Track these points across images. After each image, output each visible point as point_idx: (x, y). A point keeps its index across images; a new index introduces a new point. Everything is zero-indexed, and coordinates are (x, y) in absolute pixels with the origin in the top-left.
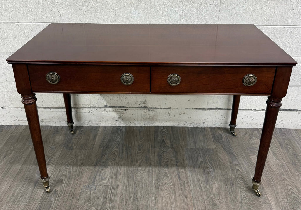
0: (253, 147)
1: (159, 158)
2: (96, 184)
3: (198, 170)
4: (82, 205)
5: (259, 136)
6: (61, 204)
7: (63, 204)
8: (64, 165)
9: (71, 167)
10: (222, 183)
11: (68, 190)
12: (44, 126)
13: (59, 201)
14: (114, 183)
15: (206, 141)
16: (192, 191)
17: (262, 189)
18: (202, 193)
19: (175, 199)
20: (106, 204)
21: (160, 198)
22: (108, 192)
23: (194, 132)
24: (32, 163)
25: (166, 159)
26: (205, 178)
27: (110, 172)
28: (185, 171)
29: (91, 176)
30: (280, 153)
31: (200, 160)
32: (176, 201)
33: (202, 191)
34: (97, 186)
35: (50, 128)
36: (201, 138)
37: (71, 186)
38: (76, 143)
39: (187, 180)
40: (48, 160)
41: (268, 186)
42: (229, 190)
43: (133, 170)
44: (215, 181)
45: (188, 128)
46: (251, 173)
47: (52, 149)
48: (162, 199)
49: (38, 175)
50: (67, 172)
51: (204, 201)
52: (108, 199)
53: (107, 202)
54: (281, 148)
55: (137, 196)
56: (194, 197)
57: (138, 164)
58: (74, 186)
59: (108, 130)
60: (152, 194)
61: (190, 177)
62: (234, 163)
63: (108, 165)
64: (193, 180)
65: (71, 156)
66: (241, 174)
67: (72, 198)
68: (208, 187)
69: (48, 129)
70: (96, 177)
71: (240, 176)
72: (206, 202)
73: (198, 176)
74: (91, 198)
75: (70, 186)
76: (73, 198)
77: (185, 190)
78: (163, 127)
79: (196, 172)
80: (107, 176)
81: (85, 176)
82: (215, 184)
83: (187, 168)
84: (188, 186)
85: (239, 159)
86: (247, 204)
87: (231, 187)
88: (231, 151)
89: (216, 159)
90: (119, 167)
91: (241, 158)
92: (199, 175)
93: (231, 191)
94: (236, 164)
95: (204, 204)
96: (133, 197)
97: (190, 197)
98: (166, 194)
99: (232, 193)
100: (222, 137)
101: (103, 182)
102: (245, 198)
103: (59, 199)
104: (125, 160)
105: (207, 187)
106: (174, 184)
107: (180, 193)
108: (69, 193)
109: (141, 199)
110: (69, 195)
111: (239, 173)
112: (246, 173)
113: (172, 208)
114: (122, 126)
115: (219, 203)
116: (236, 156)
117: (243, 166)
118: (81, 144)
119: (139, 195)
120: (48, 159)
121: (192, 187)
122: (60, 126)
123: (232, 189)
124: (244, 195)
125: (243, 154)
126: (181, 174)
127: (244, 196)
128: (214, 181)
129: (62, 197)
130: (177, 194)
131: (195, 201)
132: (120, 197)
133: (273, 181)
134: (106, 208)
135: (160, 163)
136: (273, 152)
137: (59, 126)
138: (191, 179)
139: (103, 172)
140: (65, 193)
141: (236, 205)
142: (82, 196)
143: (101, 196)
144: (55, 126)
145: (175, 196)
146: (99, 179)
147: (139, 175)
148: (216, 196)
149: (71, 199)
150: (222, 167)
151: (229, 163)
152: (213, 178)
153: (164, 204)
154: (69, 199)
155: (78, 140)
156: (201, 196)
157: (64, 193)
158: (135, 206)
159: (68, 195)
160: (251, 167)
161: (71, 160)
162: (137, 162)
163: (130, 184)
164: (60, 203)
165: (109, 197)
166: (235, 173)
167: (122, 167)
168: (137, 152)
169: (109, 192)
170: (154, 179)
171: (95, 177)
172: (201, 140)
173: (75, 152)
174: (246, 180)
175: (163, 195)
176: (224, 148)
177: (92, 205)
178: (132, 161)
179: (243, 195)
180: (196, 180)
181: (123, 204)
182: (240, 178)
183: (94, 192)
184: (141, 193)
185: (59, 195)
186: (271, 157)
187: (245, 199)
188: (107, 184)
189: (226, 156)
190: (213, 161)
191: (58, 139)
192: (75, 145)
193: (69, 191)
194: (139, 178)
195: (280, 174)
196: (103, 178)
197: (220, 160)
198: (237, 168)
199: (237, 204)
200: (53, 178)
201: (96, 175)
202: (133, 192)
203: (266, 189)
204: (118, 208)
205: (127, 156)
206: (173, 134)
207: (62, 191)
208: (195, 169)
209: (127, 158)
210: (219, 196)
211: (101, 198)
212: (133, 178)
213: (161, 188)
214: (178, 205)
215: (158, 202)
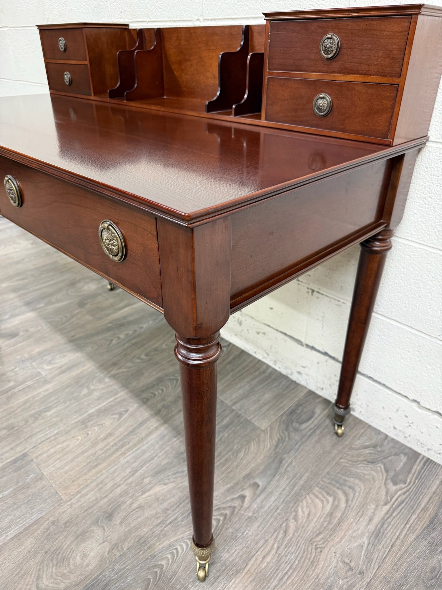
0: (346, 481)
1: (155, 383)
2: (33, 364)
3: (177, 441)
5: (398, 469)
8: (46, 319)
9: (48, 327)
10: (180, 494)
14: (49, 377)
15: (267, 407)
16: (116, 467)
17: (231, 572)
18: (122, 482)
19: (76, 457)
21: (62, 439)
22: (28, 382)
23: (269, 380)
25: (160, 391)
26: (167, 464)
27: (70, 360)
28: (157, 429)
30: (399, 542)
33: (129, 478)
36: (268, 396)
39: (135, 445)
40: (42, 306)
41: (254, 579)
42: (170, 516)
43: (96, 377)
44: (174, 482)
45: (268, 367)
46: (258, 524)
47: (65, 295)
48: (64, 441)
50: (36, 329)
51: (106, 496)
53: (8, 393)
54: (417, 532)
55: (45, 412)
56: (104, 476)
57: (113, 372)
60: (65, 424)
61: (147, 443)
62: (257, 480)
63: (81, 351)
64: (144, 452)
65: (67, 315)
66: (236, 510)
68: (147, 481)
71: (228, 512)
72: (106, 500)
73: (161, 452)
74: (5, 375)
77: (110, 455)
78: (230, 343)
79: (170, 443)
80: (60, 362)
82: (164, 487)
83: (166, 425)
84: (123, 454)
85: (278, 480)
86: (156, 570)
87: (182, 514)
88: (285, 456)
89: (235, 447)
90: (90, 360)
91: (284, 482)
92: (163, 452)
93: (169, 521)
94: (256, 485)
95: (97, 501)
96: (40, 409)
97: (97, 473)
98: (78, 440)
99: (167, 526)
100: (308, 420)
101: (45, 366)
102: (169, 556)
104: (110, 356)
105: (145, 480)
106: (110, 435)
107: (95, 453)
109: (42, 421)
111: (237, 503)
112: (250, 514)
113: (52, 466)
115: (119, 521)
116: (282, 470)
117: (265, 498)
118: (99, 306)
119: (49, 414)
121: (123, 460)
123: (176, 519)
124: (180, 550)
125: (303, 478)
126: (142, 428)
127: (175, 551)
128: (172, 480)
130: (92, 451)
131: (93, 485)
132: (29, 398)
133: (282, 579)
136: (382, 526)
138: (144, 448)
139: (65, 354)
141: (138, 551)
143: (15, 381)
145: (84, 452)
146: (46, 360)
147: (92, 387)
148: (135, 505)
150: (224, 469)
151: (244, 473)
152: (180, 474)
153: (52, 451)
155: (103, 300)
156: (115, 484)
158: (22, 423)
160: (279, 514)
161: (61, 318)
162: (119, 369)
165: (20, 389)
166: (228, 499)
167: (93, 363)
168: (140, 356)
170: (97, 408)
171: (48, 354)
172: (259, 401)
173: (79, 312)
174: (227, 529)
175: (74, 437)
176: (281, 440)
178: (114, 364)
179: (176, 549)
180: (148, 454)
181: (16, 410)
182: (221, 514)
183: (16, 371)
184: (55, 413)
186: (360, 532)
187: (167, 557)
188: (43, 372)
189: (262, 457)
190: (226, 447)
194: (85, 392)
195: (322, 581)
196: (52, 362)
197: (241, 455)
198: (248, 493)
199: (141, 553)
201: (53, 352)
202: (49, 405)
203: (238, 580)
205: (120, 353)
206: (230, 363)
208: (175, 437)
209: (115, 356)
210: (137, 510)
211: (11, 384)
212: (80, 386)
213: (86, 427)
214: (66, 468)
215: (50, 442)
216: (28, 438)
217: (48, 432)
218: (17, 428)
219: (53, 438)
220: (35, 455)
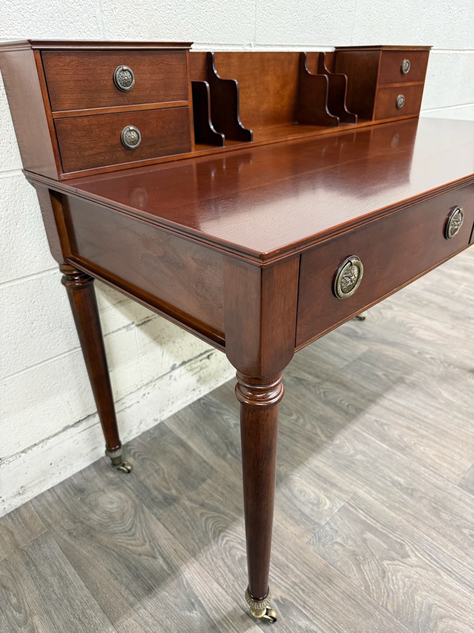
1: (333, 406)
2: (323, 523)
3: (398, 388)
4: (365, 578)
6: (332, 615)
7: (334, 611)
8: (209, 541)
9: (230, 532)
10: (445, 385)
11: (296, 576)
12: (31, 501)
13: (318, 615)
14: (344, 496)
15: (345, 346)
19: (444, 446)
20: (391, 538)
21: (429, 461)
22: (360, 518)
24: (131, 599)
25: (343, 402)
26: (423, 393)
27: (309, 483)
28: (390, 400)
29: (292, 518)
31: (380, 373)
32: (448, 448)
34: (328, 523)
35: (53, 496)
37: (291, 566)
38: (164, 484)
39: (413, 411)
40: (161, 560)
43: (333, 452)
47: (130, 533)
48: (431, 459)
49: (190, 611)
50: (237, 548)
52: (378, 526)
53: (387, 533)
55: (401, 485)
58: (296, 560)
59: (187, 418)
62: (416, 353)
63: (287, 476)
65: (198, 514)
66: (443, 361)
67: (329, 585)
69: (47, 501)
70: (300, 510)
71: (446, 364)
73: (413, 396)
74: (354, 551)
75: (288, 566)
76: (330, 581)
77: (431, 424)
79: (402, 392)
80: (314, 492)
81: (281, 525)
82: (442, 392)
83: (385, 395)
84: (425, 417)
85: (411, 345)
88: (389, 341)
90: (306, 463)
91: (411, 343)
94: (419, 353)
96: (399, 491)
98: (425, 450)
101: (326, 508)
103: (313, 610)
104: (297, 446)
105: (442, 402)
106: (409, 428)
108: (308, 581)
109: (414, 484)
110: (316, 584)
111: (438, 361)
114: (205, 396)
116: (403, 343)
117: (428, 350)
118: (176, 478)
119: (402, 481)
120: (154, 557)
121: (431, 416)
122: (74, 475)
125: (405, 336)
126: (393, 409)
129: (311, 601)
130: (433, 437)
132: (386, 507)
134: (401, 544)
135: (347, 413)
137: (70, 478)
139: (296, 492)
140: (302, 587)
142: (339, 563)
143: (362, 533)
144: (62, 483)
145: (436, 442)
146: (312, 510)
147: (352, 452)
149: (332, 587)
151: (411, 357)
152: (428, 386)
153: (445, 465)
154: (329, 591)
155: (159, 475)
157: (302, 590)
158: (425, 501)
159: (315, 587)
161: (207, 519)
162: (317, 434)
163: (365, 476)
164: (327, 614)
165: (374, 521)
166: (436, 364)
167: (310, 459)
168: (293, 420)
169: (362, 515)
170: (380, 443)
171: (299, 512)
172: (339, 348)
173: (191, 500)
175: (423, 453)
176: (377, 342)
177: (377, 560)
178: (310, 440)
181: (409, 514)
182: (449, 367)
183: (343, 538)
184: (399, 476)
185: (301, 603)
188: (339, 506)
191: (112, 503)
192: (169, 489)
193: (303, 577)
194: (359, 457)
196: (315, 502)
198: (427, 356)
200: (233, 585)
201: (296, 506)
202: (390, 484)
204: (415, 527)
205: (289, 437)
207: (292, 590)
208: (394, 389)
209: (296, 441)
211: (369, 535)
212: (353, 463)
213: (407, 447)
214: (458, 450)
215: (437, 469)
216: (441, 489)
217: (427, 475)
218: (433, 504)
219: (431, 468)
220: (457, 478)
